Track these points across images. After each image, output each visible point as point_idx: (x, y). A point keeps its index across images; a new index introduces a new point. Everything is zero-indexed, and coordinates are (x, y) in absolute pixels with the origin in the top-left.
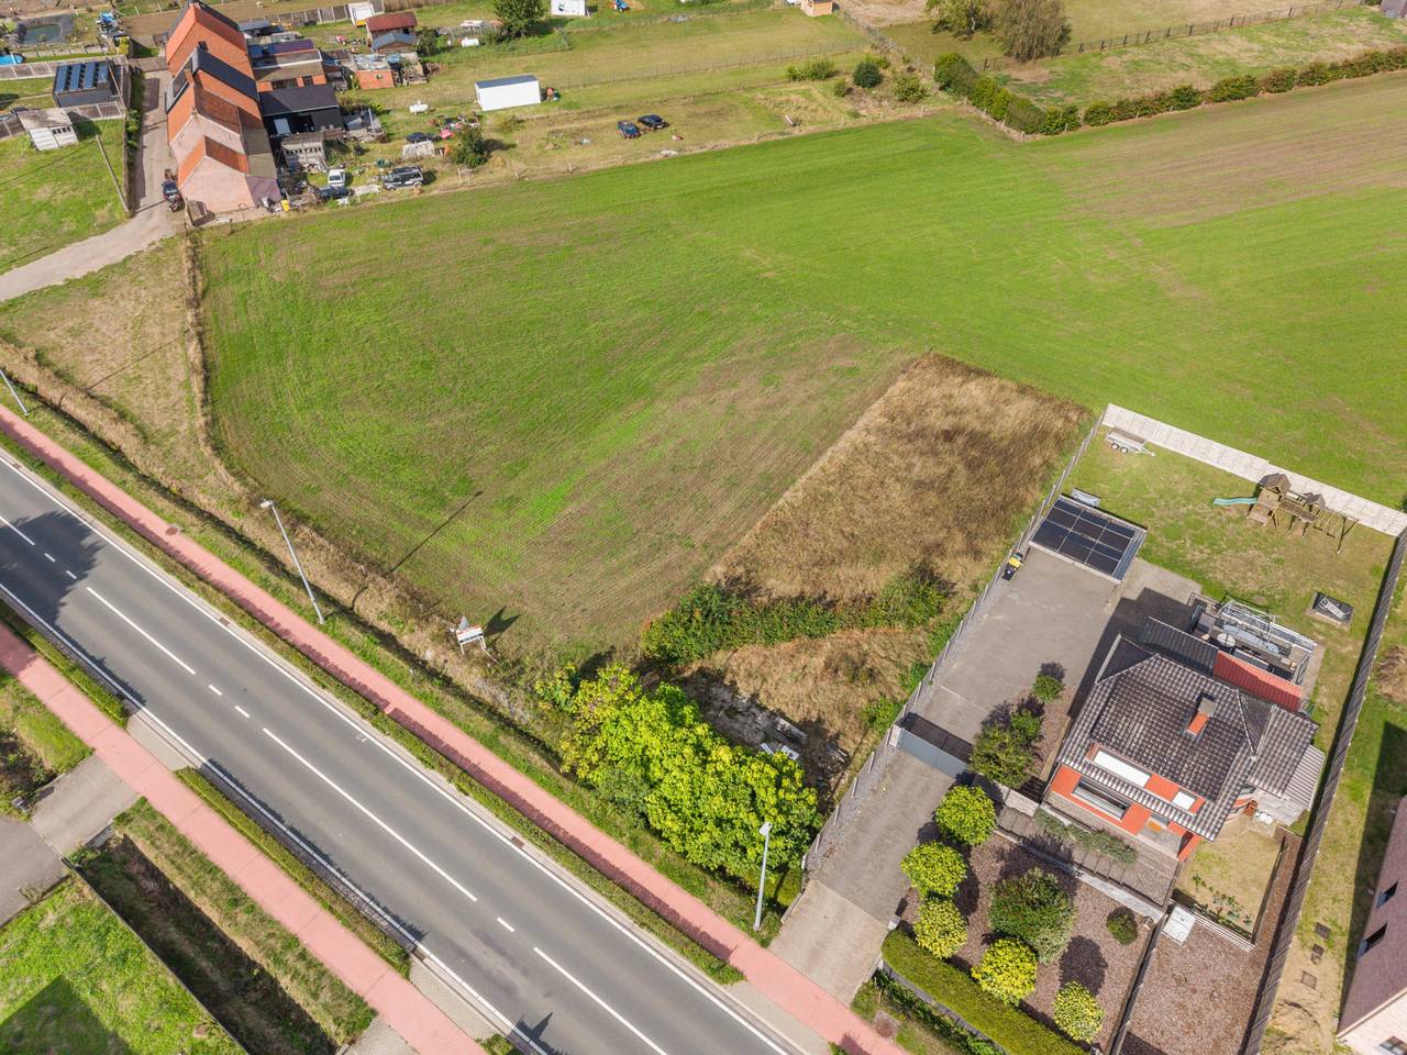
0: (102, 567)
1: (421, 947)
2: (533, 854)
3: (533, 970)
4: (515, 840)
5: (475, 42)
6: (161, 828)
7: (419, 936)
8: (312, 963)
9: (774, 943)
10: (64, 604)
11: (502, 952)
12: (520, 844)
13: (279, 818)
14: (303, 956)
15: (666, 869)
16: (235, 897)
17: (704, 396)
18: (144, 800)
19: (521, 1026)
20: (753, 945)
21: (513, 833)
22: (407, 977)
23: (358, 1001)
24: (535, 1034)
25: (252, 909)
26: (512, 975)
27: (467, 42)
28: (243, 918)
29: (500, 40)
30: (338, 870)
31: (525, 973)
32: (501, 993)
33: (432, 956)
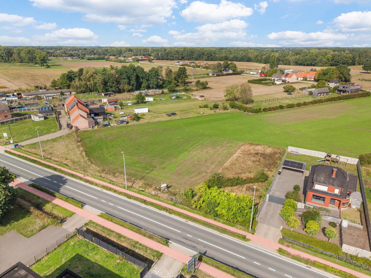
0: (69, 183)
1: (170, 241)
3: (199, 243)
5: (131, 104)
6: (97, 225)
7: (169, 239)
8: (143, 246)
9: (255, 234)
10: (60, 189)
11: (190, 241)
12: (187, 222)
13: (126, 221)
14: (141, 245)
16: (120, 236)
17: (201, 151)
18: (91, 221)
19: (200, 253)
20: (250, 234)
21: (185, 220)
22: (168, 246)
24: (204, 254)
25: (125, 237)
26: (194, 244)
27: (129, 104)
28: (123, 239)
29: (136, 104)
30: (144, 229)
33: (173, 243)
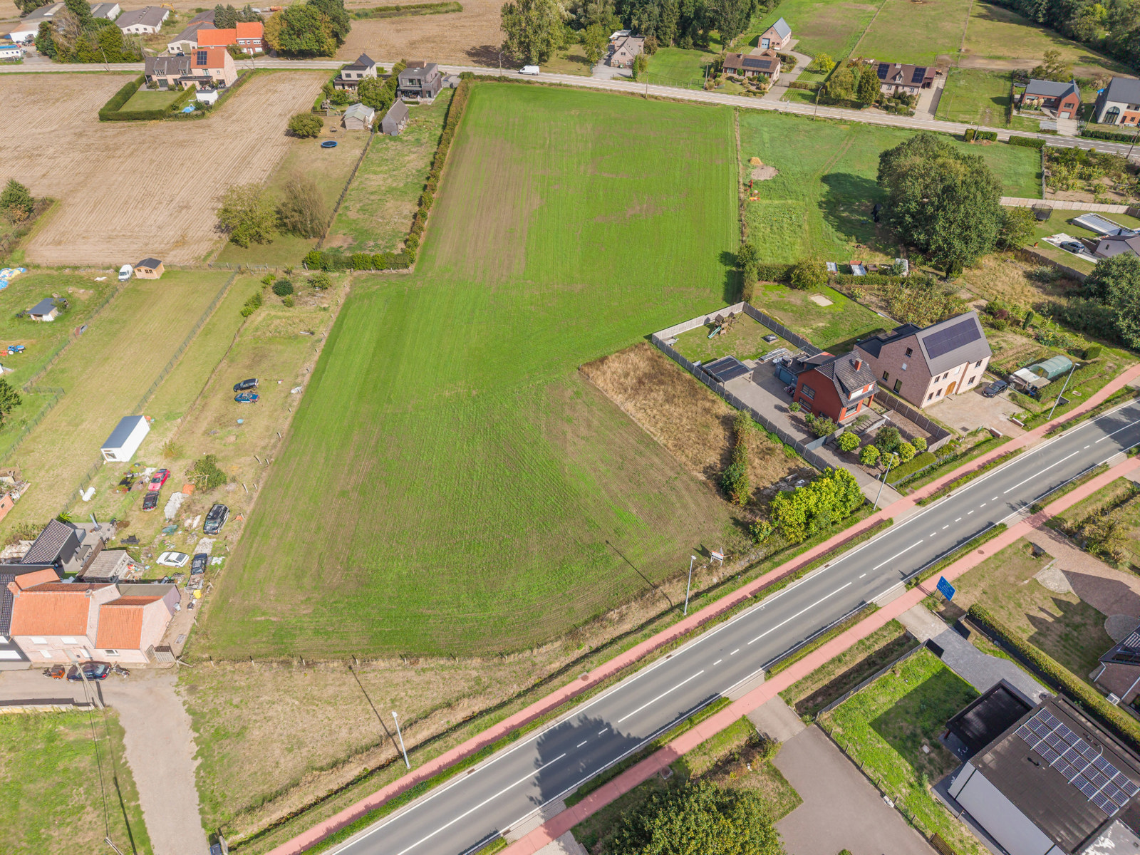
1: (868, 602)
2: (833, 563)
3: (881, 572)
4: (826, 566)
6: (797, 687)
7: (863, 602)
8: (872, 636)
9: (880, 507)
11: (873, 579)
12: (828, 566)
13: (800, 643)
14: (868, 639)
15: (848, 526)
17: (569, 446)
18: (780, 694)
19: (902, 579)
20: (880, 512)
23: (888, 624)
24: (905, 576)
25: (844, 655)
26: (883, 578)
31: (883, 574)
32: (889, 583)
